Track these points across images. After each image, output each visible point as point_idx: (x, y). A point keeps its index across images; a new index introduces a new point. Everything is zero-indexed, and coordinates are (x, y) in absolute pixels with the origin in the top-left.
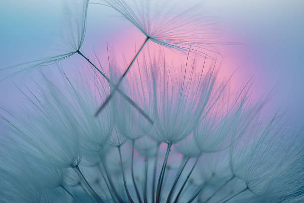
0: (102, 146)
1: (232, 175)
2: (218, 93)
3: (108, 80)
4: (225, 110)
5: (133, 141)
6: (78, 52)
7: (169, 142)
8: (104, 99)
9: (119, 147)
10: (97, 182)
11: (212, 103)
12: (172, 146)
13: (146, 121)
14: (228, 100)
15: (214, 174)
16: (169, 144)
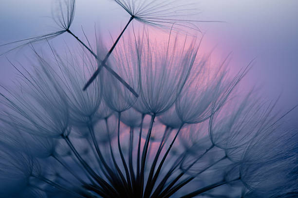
0: (90, 117)
1: (212, 144)
2: (199, 68)
3: (96, 57)
4: (205, 84)
5: (120, 112)
6: (68, 30)
7: (153, 114)
8: (92, 74)
9: (106, 119)
10: (86, 152)
11: (193, 77)
12: (156, 118)
13: (131, 94)
14: (208, 75)
15: (195, 144)
16: (152, 116)
